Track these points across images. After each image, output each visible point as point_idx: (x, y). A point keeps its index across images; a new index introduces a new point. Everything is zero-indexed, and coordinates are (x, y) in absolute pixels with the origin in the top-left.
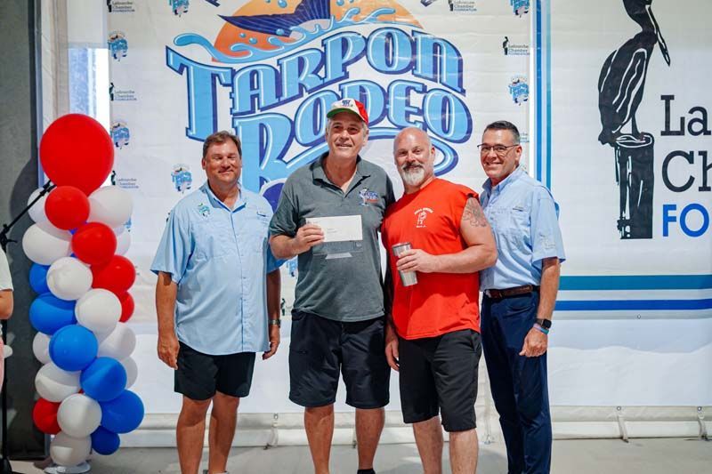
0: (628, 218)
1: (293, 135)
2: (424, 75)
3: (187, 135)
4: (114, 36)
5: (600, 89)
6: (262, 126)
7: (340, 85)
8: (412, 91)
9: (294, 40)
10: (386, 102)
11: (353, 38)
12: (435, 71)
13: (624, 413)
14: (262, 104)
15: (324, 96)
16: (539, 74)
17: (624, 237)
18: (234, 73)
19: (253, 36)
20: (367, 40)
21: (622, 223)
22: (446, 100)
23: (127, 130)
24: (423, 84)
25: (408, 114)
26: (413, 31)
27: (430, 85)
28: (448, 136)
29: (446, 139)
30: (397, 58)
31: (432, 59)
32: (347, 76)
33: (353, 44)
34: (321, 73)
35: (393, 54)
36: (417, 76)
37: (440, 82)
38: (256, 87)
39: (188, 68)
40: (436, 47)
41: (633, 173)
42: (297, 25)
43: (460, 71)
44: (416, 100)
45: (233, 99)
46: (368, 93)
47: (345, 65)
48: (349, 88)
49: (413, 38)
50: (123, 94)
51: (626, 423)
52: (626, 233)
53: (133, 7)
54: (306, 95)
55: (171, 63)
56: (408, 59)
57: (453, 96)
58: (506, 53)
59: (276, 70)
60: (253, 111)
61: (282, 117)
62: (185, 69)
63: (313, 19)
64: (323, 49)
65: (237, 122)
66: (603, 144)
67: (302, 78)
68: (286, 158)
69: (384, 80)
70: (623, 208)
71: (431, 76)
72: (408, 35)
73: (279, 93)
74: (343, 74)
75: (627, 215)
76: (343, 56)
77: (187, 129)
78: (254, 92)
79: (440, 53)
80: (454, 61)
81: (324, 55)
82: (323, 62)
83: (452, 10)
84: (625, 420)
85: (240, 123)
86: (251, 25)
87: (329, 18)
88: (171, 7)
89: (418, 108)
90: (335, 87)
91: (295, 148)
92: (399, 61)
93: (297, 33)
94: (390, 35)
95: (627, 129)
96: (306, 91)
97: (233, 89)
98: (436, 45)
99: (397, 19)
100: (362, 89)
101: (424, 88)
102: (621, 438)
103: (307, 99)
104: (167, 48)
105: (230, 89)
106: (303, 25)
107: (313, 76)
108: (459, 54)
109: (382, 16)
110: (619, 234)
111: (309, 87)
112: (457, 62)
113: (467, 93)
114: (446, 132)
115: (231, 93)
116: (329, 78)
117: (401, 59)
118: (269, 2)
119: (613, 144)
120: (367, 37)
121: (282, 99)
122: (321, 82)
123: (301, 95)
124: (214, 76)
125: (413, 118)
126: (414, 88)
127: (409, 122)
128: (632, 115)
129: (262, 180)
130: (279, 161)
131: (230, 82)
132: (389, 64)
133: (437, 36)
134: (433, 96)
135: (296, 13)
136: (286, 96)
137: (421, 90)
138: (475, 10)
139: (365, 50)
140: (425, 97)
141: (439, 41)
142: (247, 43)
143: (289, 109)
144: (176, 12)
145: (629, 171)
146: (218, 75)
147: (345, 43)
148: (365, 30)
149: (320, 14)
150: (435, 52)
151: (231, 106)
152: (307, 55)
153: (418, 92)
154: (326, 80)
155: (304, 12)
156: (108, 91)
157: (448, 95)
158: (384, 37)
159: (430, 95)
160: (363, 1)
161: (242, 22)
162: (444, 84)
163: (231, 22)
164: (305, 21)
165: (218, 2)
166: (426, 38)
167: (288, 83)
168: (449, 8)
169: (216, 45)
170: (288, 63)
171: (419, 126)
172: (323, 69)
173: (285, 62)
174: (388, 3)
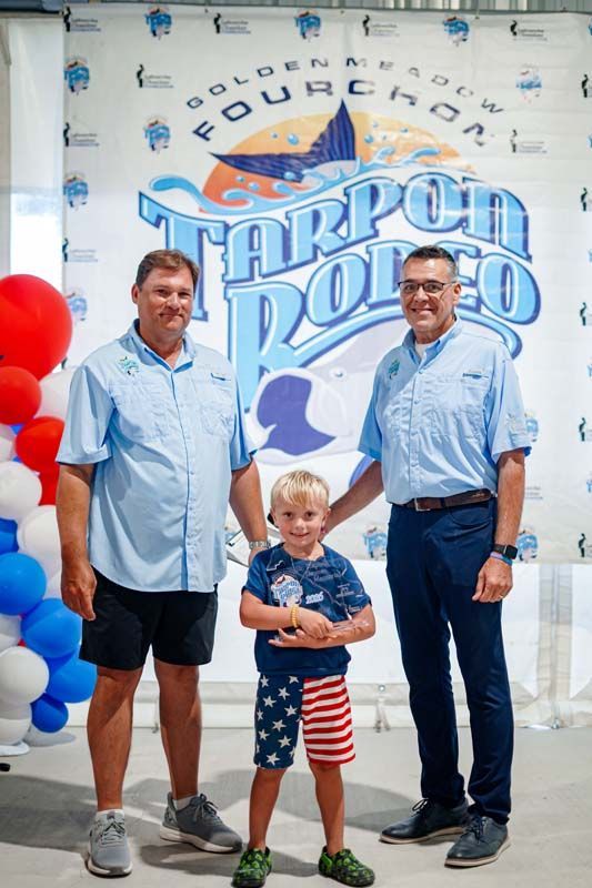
1: (304, 311)
2: (478, 235)
4: (71, 177)
6: (263, 299)
7: (367, 247)
8: (462, 256)
9: (307, 188)
11: (386, 186)
12: (492, 230)
14: (265, 271)
15: (346, 262)
18: (227, 228)
19: (255, 182)
20: (403, 189)
22: (506, 269)
23: (83, 301)
24: (477, 248)
26: (464, 179)
27: (486, 248)
28: (510, 315)
29: (507, 320)
30: (443, 212)
31: (488, 214)
32: (376, 234)
33: (386, 193)
34: (343, 231)
35: (438, 206)
36: (468, 236)
37: (500, 244)
38: (256, 246)
39: (167, 220)
40: (493, 199)
42: (312, 167)
43: (526, 229)
44: (467, 267)
45: (226, 262)
47: (374, 220)
48: (379, 250)
49: (464, 187)
50: (81, 254)
53: (97, 140)
54: (321, 259)
55: (145, 213)
56: (457, 214)
57: (516, 262)
58: (585, 209)
59: (283, 227)
60: (252, 278)
61: (289, 288)
62: (163, 222)
63: (332, 159)
64: (344, 200)
65: (231, 292)
67: (317, 238)
68: (295, 341)
71: (488, 236)
72: (456, 182)
73: (287, 255)
74: (371, 232)
76: (372, 208)
78: (253, 254)
79: (500, 206)
80: (517, 217)
81: (346, 207)
82: (345, 216)
85: (234, 294)
86: (253, 166)
87: (354, 158)
88: (148, 140)
89: (470, 279)
90: (360, 249)
91: (306, 329)
92: (446, 218)
94: (433, 183)
96: (323, 254)
97: (226, 249)
98: (493, 197)
99: (444, 163)
100: (396, 253)
101: (478, 251)
103: (325, 264)
104: (141, 194)
105: (222, 248)
107: (332, 235)
108: (523, 209)
109: (425, 158)
111: (326, 249)
112: (521, 221)
113: (534, 259)
114: (507, 310)
115: (222, 255)
116: (353, 237)
117: (448, 213)
118: (275, 136)
120: (403, 184)
122: (342, 243)
123: (315, 258)
124: (201, 232)
125: (465, 291)
126: (465, 252)
129: (262, 370)
130: (285, 346)
131: (222, 240)
132: (432, 220)
133: (494, 185)
134: (490, 263)
135: (312, 152)
136: (295, 260)
137: (474, 254)
138: (545, 152)
139: (401, 201)
140: (479, 264)
141: (498, 192)
143: (299, 278)
144: (153, 147)
146: (206, 230)
147: (374, 192)
148: (401, 176)
150: (492, 204)
151: (223, 271)
152: (324, 208)
153: (470, 257)
154: (349, 240)
155: (321, 153)
156: (61, 248)
157: (510, 262)
158: (425, 185)
159: (485, 262)
160: (399, 139)
161: (240, 162)
162: (505, 248)
163: (226, 162)
164: (321, 162)
165: (208, 135)
166: (481, 188)
167: (299, 242)
168: (511, 148)
169: (205, 192)
170: (299, 216)
171: (471, 302)
172: (345, 225)
173: (295, 215)
174: (431, 142)
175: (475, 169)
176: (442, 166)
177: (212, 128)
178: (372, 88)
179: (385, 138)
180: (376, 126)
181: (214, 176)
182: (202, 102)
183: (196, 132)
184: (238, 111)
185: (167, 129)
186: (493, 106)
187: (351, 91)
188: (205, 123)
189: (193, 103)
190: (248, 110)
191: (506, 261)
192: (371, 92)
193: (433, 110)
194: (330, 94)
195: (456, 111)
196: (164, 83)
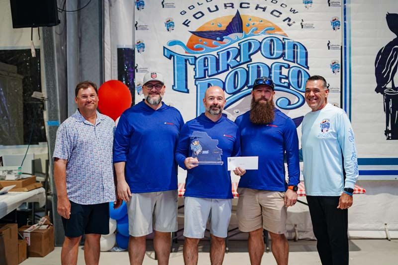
0: (390, 129)
1: (224, 89)
2: (289, 59)
3: (173, 89)
4: (138, 41)
5: (375, 66)
6: (209, 84)
7: (247, 65)
8: (283, 68)
9: (225, 43)
10: (270, 73)
11: (254, 42)
12: (294, 58)
13: (388, 227)
14: (210, 74)
15: (239, 70)
16: (345, 59)
17: (388, 139)
18: (196, 58)
19: (206, 41)
20: (261, 43)
21: (387, 132)
22: (299, 72)
24: (288, 64)
25: (281, 79)
26: (283, 39)
27: (292, 64)
28: (301, 89)
29: (299, 91)
30: (275, 51)
31: (292, 52)
32: (251, 60)
33: (254, 45)
34: (238, 59)
35: (274, 49)
36: (285, 60)
37: (297, 63)
38: (206, 65)
39: (174, 57)
41: (392, 107)
42: (227, 35)
43: (307, 57)
44: (285, 72)
45: (196, 71)
46: (261, 69)
47: (250, 56)
48: (252, 66)
49: (283, 42)
50: (142, 69)
51: (389, 232)
52: (389, 137)
53: (148, 28)
54: (230, 70)
55: (166, 54)
56: (281, 52)
57: (303, 70)
58: (329, 49)
59: (216, 57)
60: (205, 77)
61: (219, 80)
62: (172, 57)
63: (234, 32)
64: (239, 48)
65: (197, 82)
66: (377, 93)
67: (229, 62)
69: (269, 62)
70: (387, 125)
71: (292, 60)
72: (281, 40)
73: (218, 68)
75: (390, 128)
76: (249, 51)
77: (173, 86)
78: (206, 68)
79: (297, 49)
80: (303, 53)
81: (239, 50)
82: (239, 53)
83: (302, 27)
84: (389, 230)
86: (205, 35)
87: (242, 32)
88: (166, 27)
89: (286, 76)
90: (245, 66)
92: (277, 53)
93: (226, 40)
94: (272, 41)
95: (389, 86)
96: (231, 68)
97: (196, 67)
98: (294, 45)
99: (276, 33)
100: (258, 67)
101: (289, 66)
102: (387, 239)
103: (231, 71)
104: (164, 47)
105: (194, 66)
106: (230, 36)
107: (234, 60)
108: (306, 49)
109: (269, 31)
110: (386, 138)
111: (232, 66)
112: (305, 54)
113: (310, 69)
114: (300, 87)
115: (194, 69)
116: (242, 61)
117: (277, 52)
118: (213, 24)
119: (383, 93)
121: (219, 71)
122: (238, 63)
123: (228, 69)
124: (186, 60)
125: (283, 81)
126: (284, 66)
127: (281, 82)
128: (392, 79)
131: (193, 63)
132: (272, 55)
133: (295, 40)
134: (293, 70)
135: (226, 30)
136: (221, 70)
138: (314, 28)
140: (289, 70)
141: (296, 43)
142: (202, 44)
143: (222, 77)
144: (168, 30)
145: (391, 106)
146: (188, 60)
147: (250, 45)
148: (260, 38)
149: (238, 30)
150: (294, 48)
151: (194, 75)
152: (231, 50)
153: (286, 68)
154: (240, 63)
155: (230, 30)
157: (300, 69)
158: (269, 41)
159: (292, 69)
160: (258, 24)
161: (199, 34)
162: (298, 64)
163: (194, 34)
164: (230, 34)
165: (188, 25)
166: (290, 42)
167: (222, 63)
168: (301, 27)
169: (187, 46)
170: (222, 54)
171: (286, 85)
172: (239, 57)
173: (221, 53)
174: (271, 25)
175: (288, 35)
176: (275, 34)
177: (190, 22)
178: (248, 5)
179: (254, 24)
180: (250, 20)
181: (190, 40)
182: (186, 12)
183: (184, 24)
184: (199, 15)
185: (173, 23)
186: (294, 10)
187: (241, 7)
188: (187, 20)
189: (182, 13)
190: (203, 15)
191: (299, 69)
192: (248, 7)
193: (272, 13)
194: (233, 8)
195: (281, 13)
196: (172, 6)
